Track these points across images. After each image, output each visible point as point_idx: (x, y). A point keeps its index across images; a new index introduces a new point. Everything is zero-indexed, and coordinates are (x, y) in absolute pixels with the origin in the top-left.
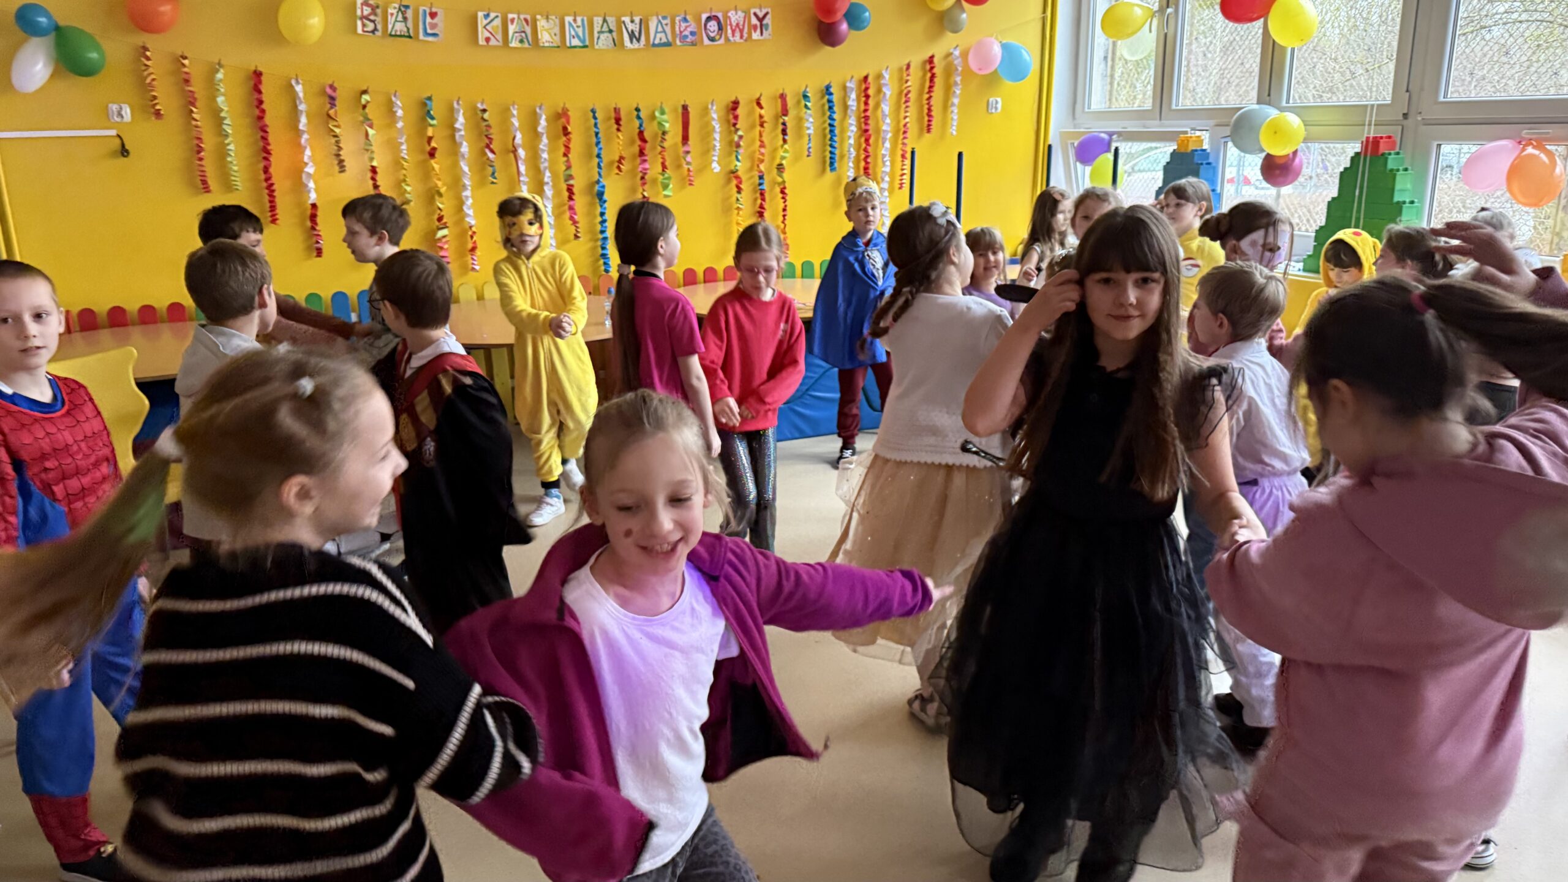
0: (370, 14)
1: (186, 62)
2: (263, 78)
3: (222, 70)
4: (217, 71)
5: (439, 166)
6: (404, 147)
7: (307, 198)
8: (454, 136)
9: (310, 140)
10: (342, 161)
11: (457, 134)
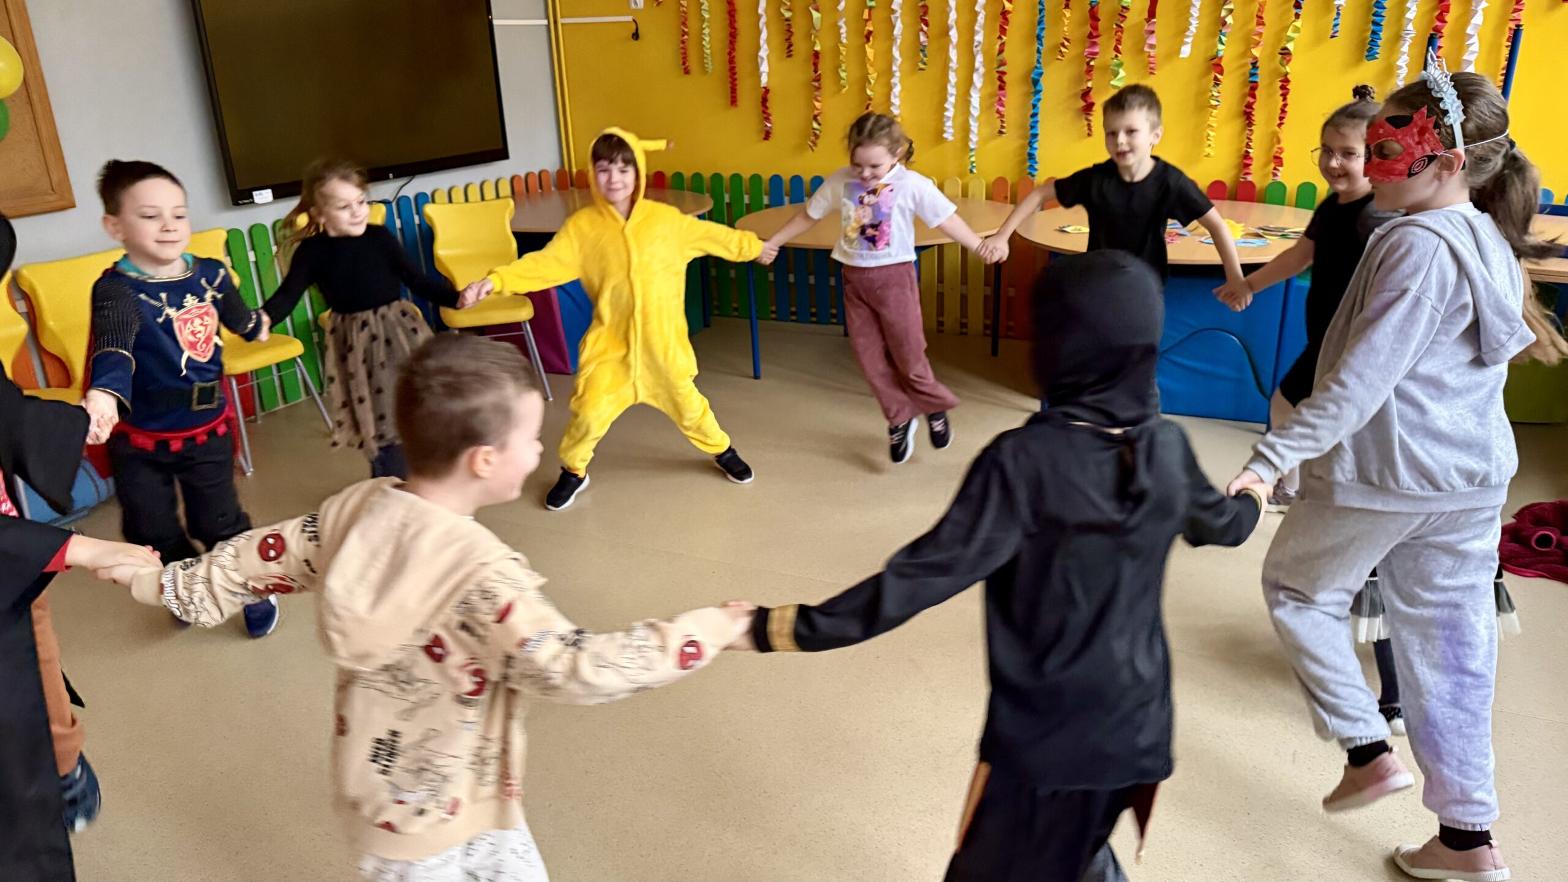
5: (873, 51)
6: (843, 30)
7: (760, 81)
8: (890, 18)
9: (767, 24)
10: (790, 45)
11: (892, 16)
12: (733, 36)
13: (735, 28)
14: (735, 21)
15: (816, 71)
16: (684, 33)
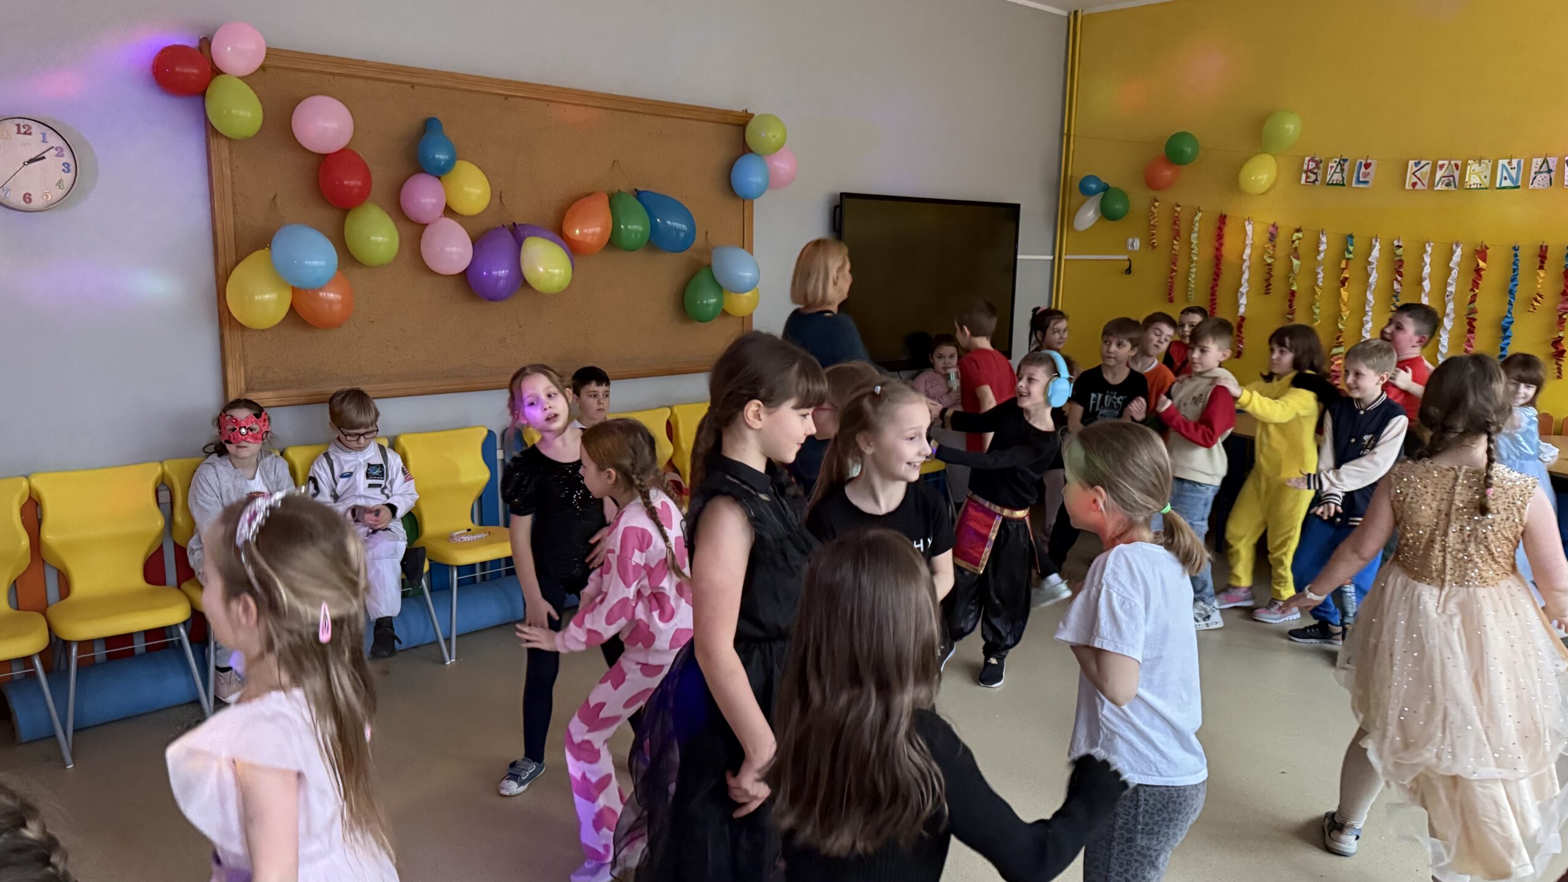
0: (1314, 168)
1: (1179, 209)
2: (1227, 220)
3: (1200, 214)
4: (1196, 215)
5: (1347, 293)
6: (1320, 276)
7: (1238, 311)
8: (1366, 269)
9: (1249, 267)
10: (1269, 285)
11: (1369, 267)
12: (1217, 275)
13: (1219, 269)
14: (1220, 263)
15: (1291, 306)
16: (1174, 271)
